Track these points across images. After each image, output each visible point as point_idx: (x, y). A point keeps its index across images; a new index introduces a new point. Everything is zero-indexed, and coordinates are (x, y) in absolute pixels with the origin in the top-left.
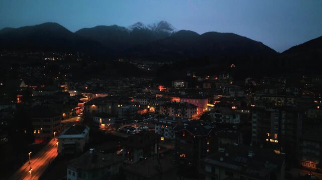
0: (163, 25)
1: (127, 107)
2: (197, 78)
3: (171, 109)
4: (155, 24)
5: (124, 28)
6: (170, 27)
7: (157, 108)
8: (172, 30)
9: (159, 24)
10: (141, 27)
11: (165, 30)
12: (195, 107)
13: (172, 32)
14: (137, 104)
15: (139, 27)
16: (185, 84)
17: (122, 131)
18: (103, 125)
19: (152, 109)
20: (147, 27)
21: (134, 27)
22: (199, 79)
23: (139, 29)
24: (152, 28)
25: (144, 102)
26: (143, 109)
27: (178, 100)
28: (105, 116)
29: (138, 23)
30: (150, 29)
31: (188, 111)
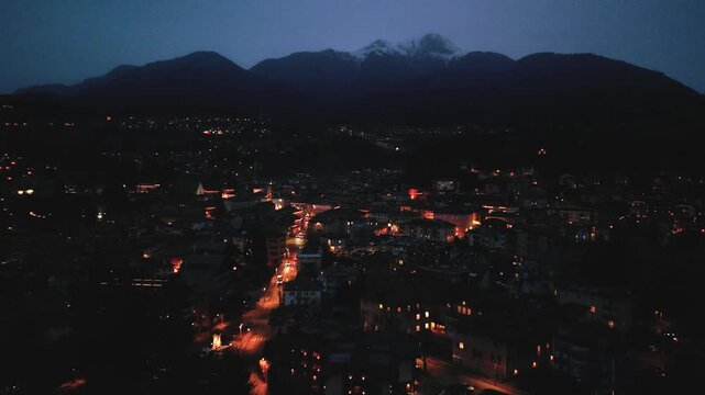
0: (433, 43)
1: (361, 226)
2: (477, 174)
3: (419, 229)
4: (413, 42)
5: (347, 55)
6: (447, 47)
7: (401, 227)
8: (451, 53)
9: (422, 42)
10: (384, 50)
11: (435, 54)
12: (454, 226)
13: (450, 57)
14: (374, 221)
15: (380, 51)
16: (455, 185)
17: (355, 254)
18: (333, 248)
19: (395, 228)
20: (397, 49)
21: (368, 52)
22: (481, 176)
23: (380, 54)
24: (408, 51)
25: (382, 218)
26: (382, 228)
27: (430, 216)
28: (334, 238)
29: (378, 42)
30: (403, 52)
31: (442, 231)
